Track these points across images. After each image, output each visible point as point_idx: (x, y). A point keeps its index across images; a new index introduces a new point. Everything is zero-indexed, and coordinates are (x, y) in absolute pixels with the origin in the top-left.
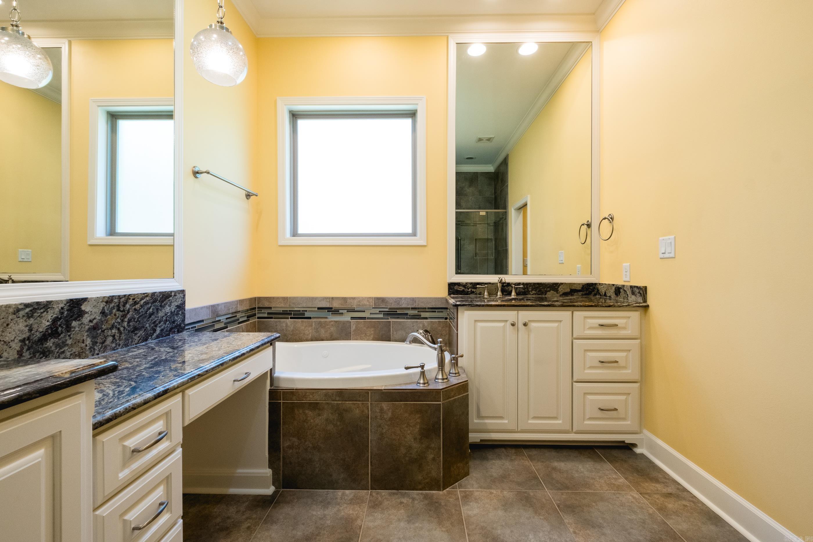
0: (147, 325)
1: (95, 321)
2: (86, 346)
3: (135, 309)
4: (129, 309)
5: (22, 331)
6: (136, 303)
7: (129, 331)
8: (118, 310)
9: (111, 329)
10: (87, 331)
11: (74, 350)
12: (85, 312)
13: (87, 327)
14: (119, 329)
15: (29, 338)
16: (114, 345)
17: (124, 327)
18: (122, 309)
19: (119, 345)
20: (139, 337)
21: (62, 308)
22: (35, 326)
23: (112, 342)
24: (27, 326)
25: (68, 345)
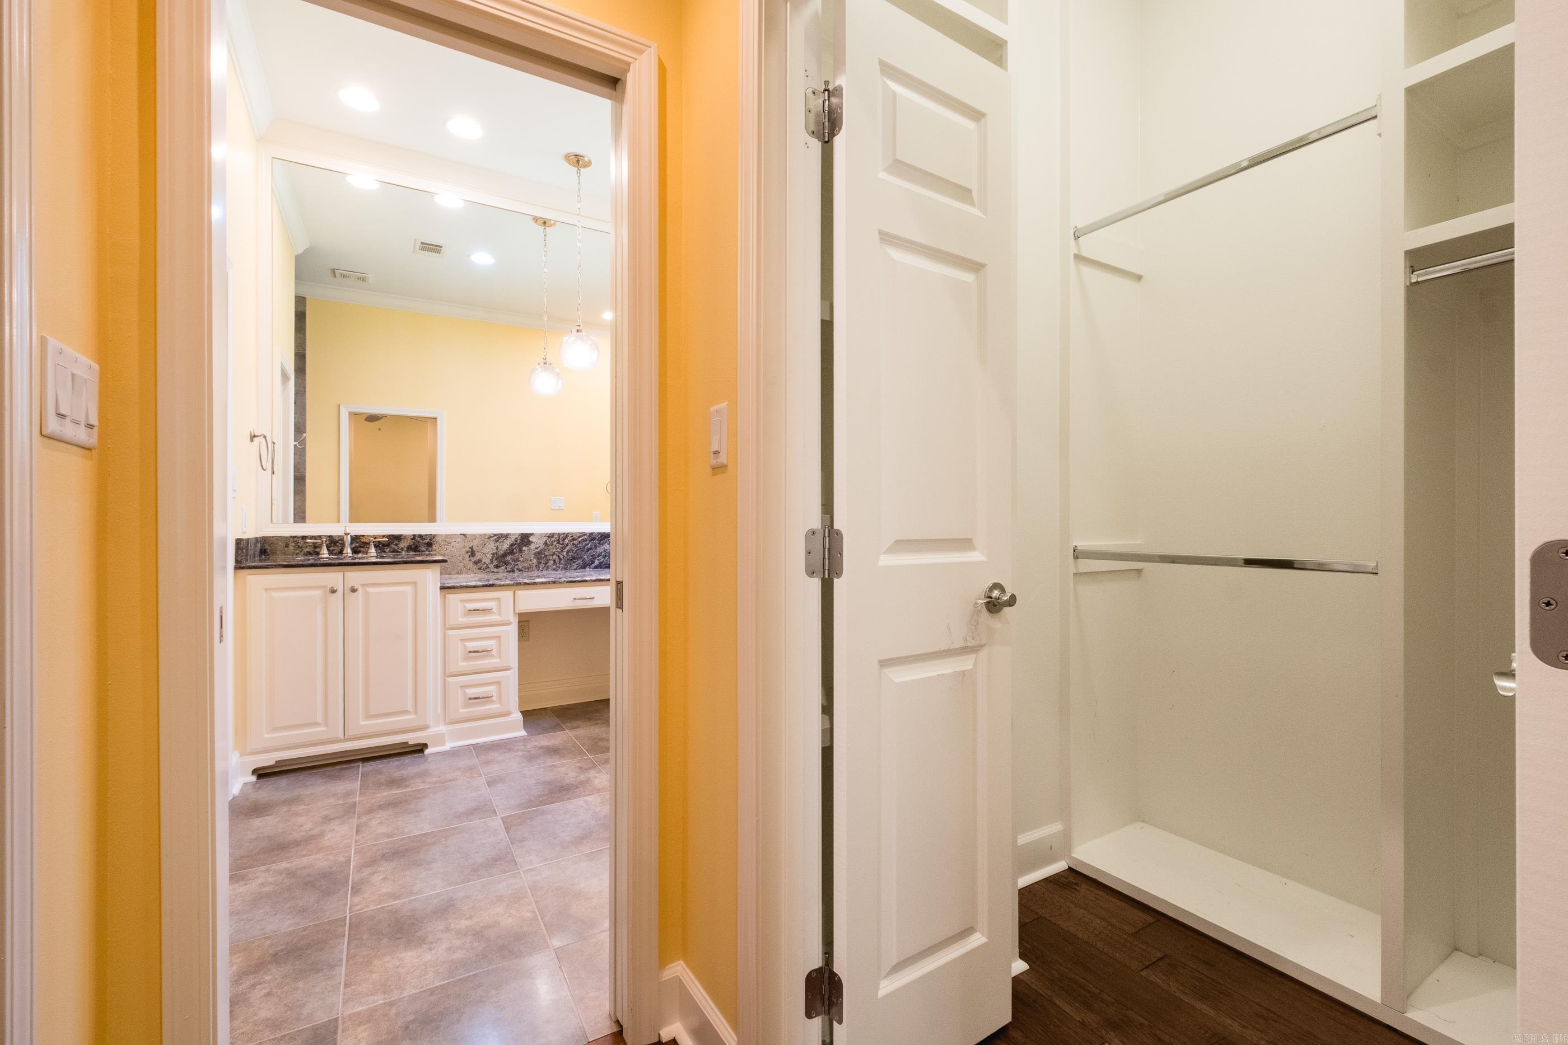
0: (585, 557)
1: (539, 549)
2: (533, 563)
3: (573, 544)
4: (568, 543)
5: (492, 549)
6: (574, 539)
7: (568, 559)
8: (558, 543)
9: (553, 555)
10: (534, 554)
11: (524, 565)
12: (531, 542)
13: (534, 552)
14: (559, 556)
15: (496, 553)
16: (555, 567)
17: (564, 556)
18: (561, 543)
19: (559, 568)
20: (577, 565)
21: (516, 538)
22: (500, 547)
23: (553, 564)
24: (495, 546)
25: (520, 561)
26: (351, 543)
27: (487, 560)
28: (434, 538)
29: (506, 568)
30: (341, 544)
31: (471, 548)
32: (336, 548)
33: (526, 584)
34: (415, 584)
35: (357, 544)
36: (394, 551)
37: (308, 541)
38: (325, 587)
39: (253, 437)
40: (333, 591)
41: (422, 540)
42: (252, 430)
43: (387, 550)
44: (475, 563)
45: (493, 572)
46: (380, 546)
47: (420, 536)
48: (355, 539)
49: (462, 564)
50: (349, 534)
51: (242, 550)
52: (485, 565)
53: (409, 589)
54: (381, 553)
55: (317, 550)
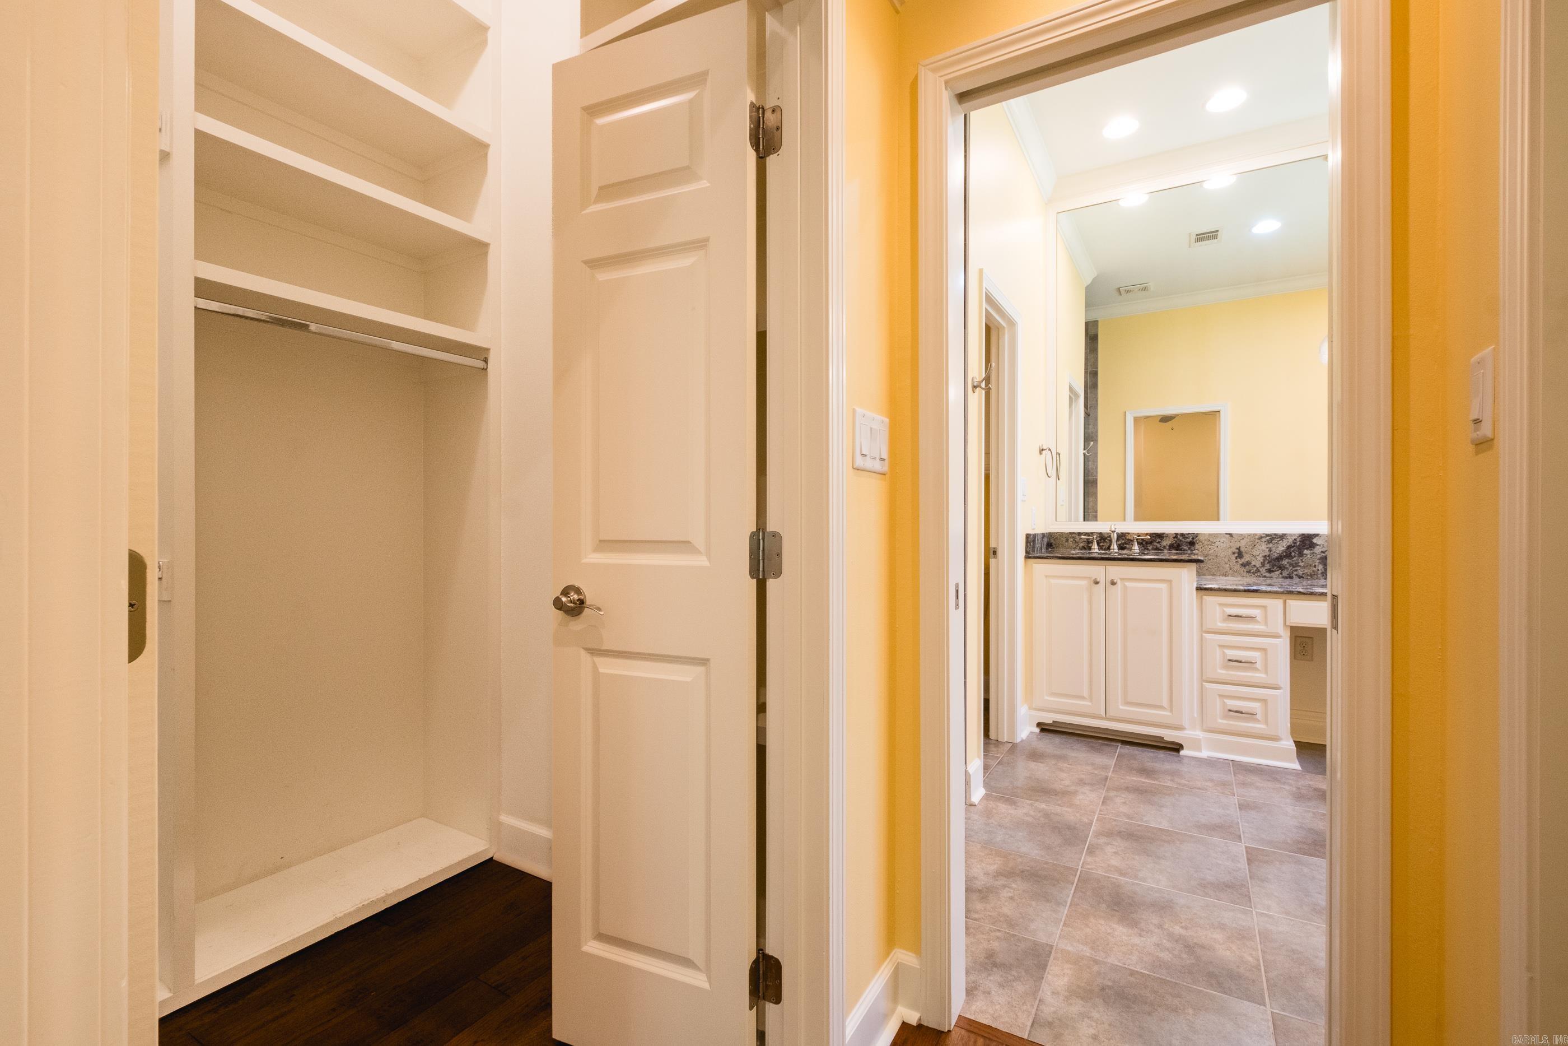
2: (1318, 570)
5: (1264, 551)
10: (1319, 559)
11: (1306, 571)
12: (1316, 545)
13: (1319, 556)
15: (1269, 556)
21: (1295, 539)
22: (1274, 549)
24: (1268, 548)
25: (1300, 566)
26: (1118, 540)
27: (1257, 562)
28: (1197, 537)
29: (1281, 573)
30: (1109, 540)
31: (1239, 549)
32: (1105, 544)
33: (1299, 593)
34: (1170, 581)
35: (1123, 541)
36: (1157, 549)
37: (1083, 537)
38: (1090, 578)
39: (1042, 450)
40: (1097, 583)
41: (1184, 538)
42: (1041, 445)
43: (1150, 548)
44: (1244, 565)
45: (1265, 577)
46: (1144, 544)
47: (1182, 535)
48: (1121, 536)
49: (1228, 566)
50: (1115, 532)
51: (1030, 543)
52: (1255, 569)
53: (1164, 586)
54: (1144, 550)
55: (1090, 545)
